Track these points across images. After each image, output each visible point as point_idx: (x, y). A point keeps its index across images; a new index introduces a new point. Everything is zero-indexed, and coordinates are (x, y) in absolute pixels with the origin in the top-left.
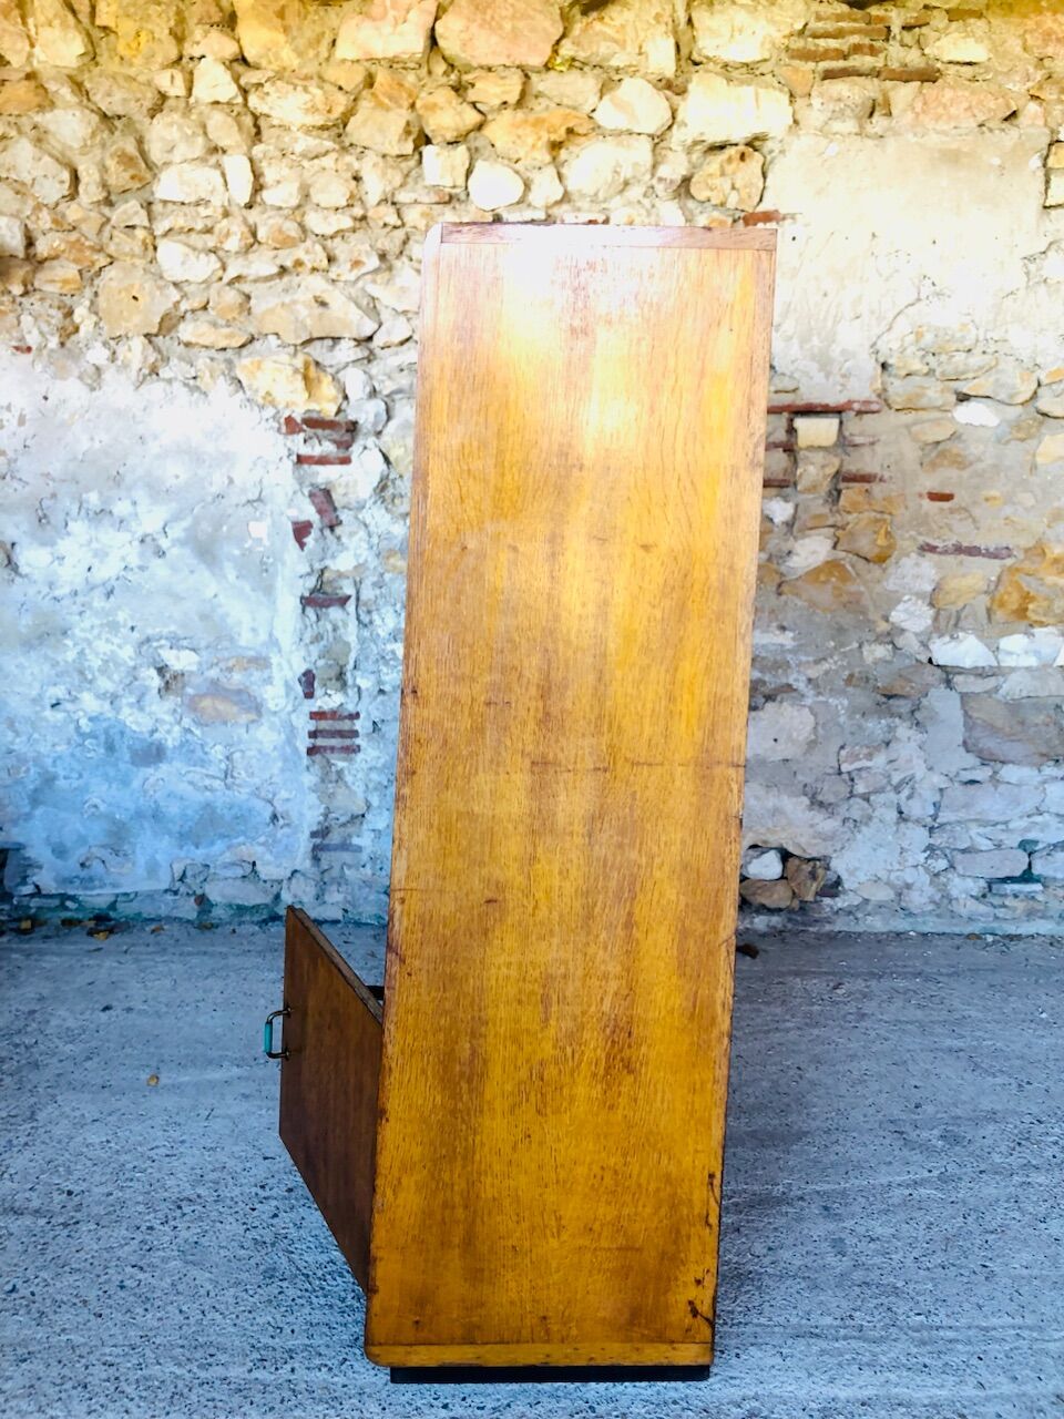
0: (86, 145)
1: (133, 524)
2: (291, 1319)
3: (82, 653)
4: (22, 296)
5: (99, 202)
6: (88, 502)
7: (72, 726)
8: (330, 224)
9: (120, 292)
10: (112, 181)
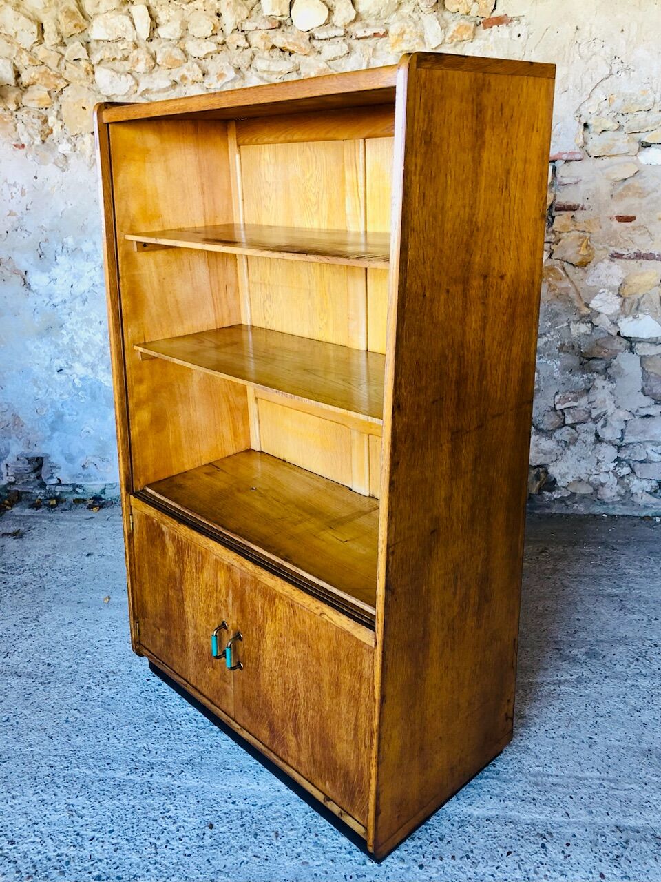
0: (46, 7)
1: (95, 256)
2: (157, 746)
3: (72, 339)
4: (16, 110)
5: (56, 44)
6: (67, 244)
7: (70, 384)
8: (202, 49)
9: (74, 105)
10: (63, 30)
